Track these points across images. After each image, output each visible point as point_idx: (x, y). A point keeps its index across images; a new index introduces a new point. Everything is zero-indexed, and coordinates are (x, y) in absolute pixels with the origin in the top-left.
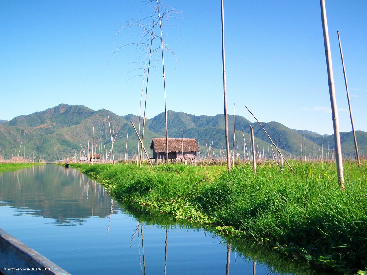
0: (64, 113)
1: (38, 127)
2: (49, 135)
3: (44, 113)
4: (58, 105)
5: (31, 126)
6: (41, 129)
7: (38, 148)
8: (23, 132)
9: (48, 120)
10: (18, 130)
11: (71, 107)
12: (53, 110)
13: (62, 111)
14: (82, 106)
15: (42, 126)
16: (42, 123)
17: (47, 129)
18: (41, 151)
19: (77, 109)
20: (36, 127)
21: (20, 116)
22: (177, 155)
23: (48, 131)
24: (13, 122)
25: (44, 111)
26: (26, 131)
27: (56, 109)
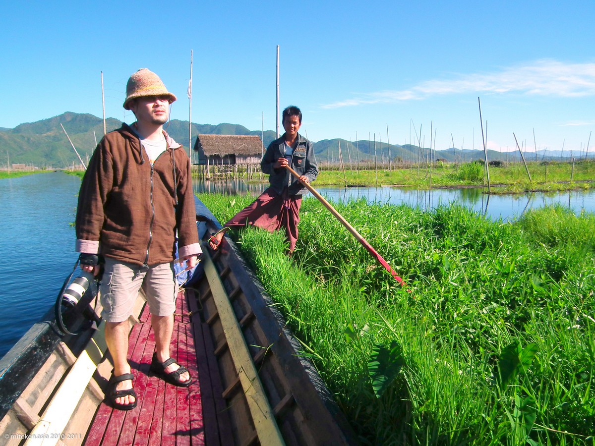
0: (70, 121)
1: (45, 135)
2: (57, 142)
3: (50, 120)
4: (63, 113)
5: (37, 133)
6: (48, 137)
7: (47, 155)
8: (29, 139)
9: (54, 128)
10: (23, 137)
11: (77, 115)
12: (58, 118)
13: (69, 119)
14: (88, 114)
15: (49, 133)
16: (48, 130)
17: (55, 137)
18: (50, 158)
19: (84, 117)
20: (43, 135)
21: (24, 124)
22: (237, 159)
23: (55, 138)
24: (18, 130)
25: (49, 119)
26: (32, 139)
27: (62, 117)
